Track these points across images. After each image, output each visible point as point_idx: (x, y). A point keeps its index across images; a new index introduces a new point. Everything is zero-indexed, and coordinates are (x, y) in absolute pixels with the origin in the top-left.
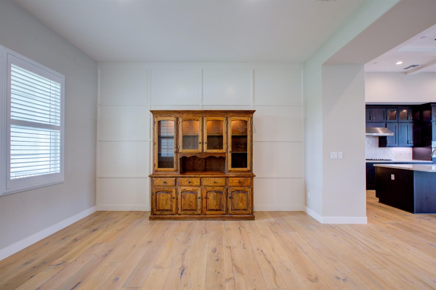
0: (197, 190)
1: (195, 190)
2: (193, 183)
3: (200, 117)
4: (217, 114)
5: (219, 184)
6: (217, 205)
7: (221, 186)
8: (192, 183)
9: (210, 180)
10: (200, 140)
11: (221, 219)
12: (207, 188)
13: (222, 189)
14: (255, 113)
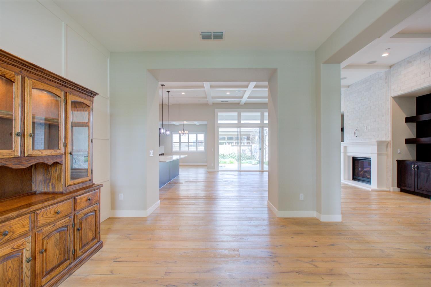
0: (22, 244)
1: (19, 246)
2: (13, 233)
3: (18, 74)
4: (50, 80)
5: (64, 214)
6: (60, 254)
7: (66, 216)
8: (11, 233)
9: (49, 211)
10: (17, 127)
11: (68, 276)
12: (44, 231)
13: (68, 221)
14: (96, 96)
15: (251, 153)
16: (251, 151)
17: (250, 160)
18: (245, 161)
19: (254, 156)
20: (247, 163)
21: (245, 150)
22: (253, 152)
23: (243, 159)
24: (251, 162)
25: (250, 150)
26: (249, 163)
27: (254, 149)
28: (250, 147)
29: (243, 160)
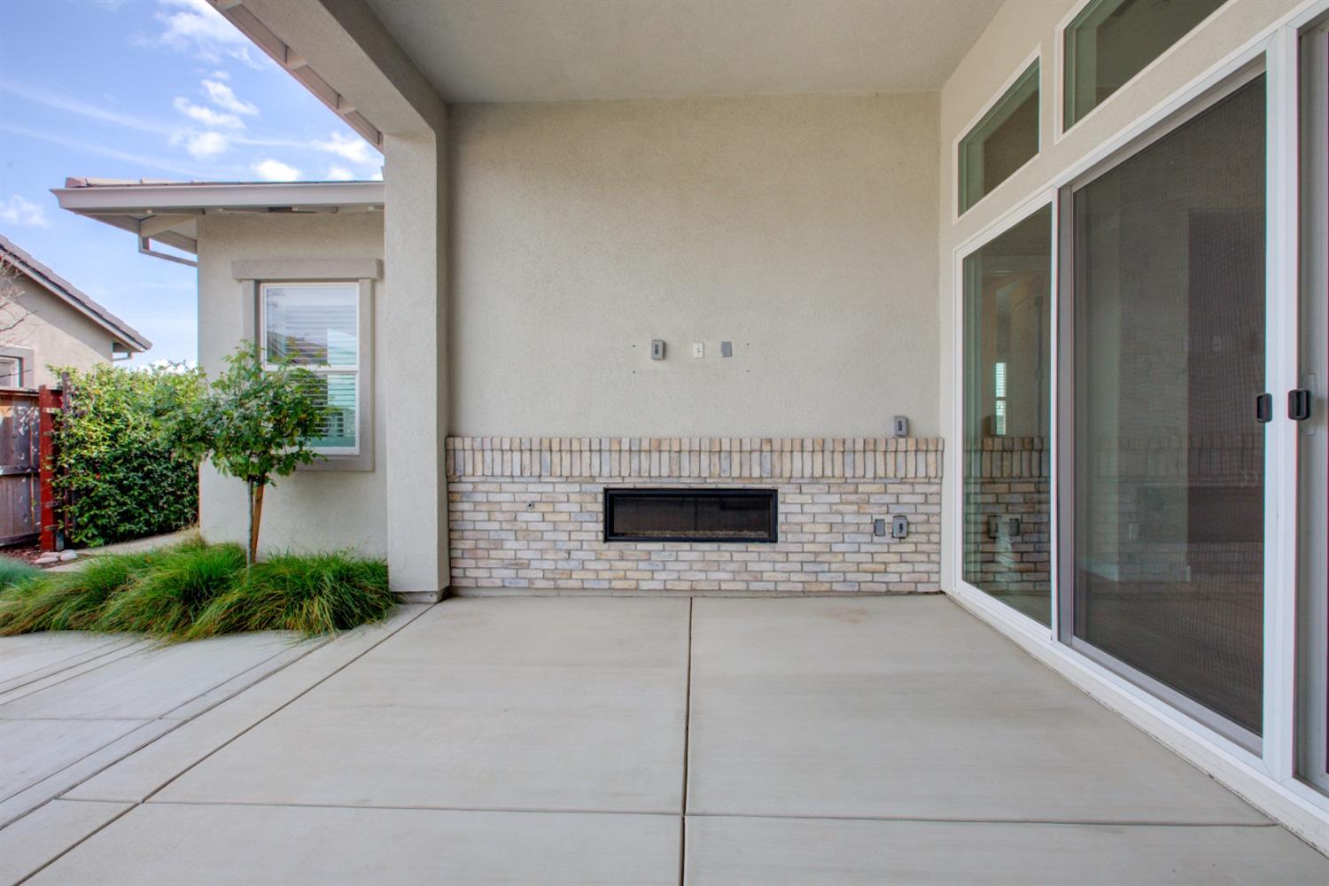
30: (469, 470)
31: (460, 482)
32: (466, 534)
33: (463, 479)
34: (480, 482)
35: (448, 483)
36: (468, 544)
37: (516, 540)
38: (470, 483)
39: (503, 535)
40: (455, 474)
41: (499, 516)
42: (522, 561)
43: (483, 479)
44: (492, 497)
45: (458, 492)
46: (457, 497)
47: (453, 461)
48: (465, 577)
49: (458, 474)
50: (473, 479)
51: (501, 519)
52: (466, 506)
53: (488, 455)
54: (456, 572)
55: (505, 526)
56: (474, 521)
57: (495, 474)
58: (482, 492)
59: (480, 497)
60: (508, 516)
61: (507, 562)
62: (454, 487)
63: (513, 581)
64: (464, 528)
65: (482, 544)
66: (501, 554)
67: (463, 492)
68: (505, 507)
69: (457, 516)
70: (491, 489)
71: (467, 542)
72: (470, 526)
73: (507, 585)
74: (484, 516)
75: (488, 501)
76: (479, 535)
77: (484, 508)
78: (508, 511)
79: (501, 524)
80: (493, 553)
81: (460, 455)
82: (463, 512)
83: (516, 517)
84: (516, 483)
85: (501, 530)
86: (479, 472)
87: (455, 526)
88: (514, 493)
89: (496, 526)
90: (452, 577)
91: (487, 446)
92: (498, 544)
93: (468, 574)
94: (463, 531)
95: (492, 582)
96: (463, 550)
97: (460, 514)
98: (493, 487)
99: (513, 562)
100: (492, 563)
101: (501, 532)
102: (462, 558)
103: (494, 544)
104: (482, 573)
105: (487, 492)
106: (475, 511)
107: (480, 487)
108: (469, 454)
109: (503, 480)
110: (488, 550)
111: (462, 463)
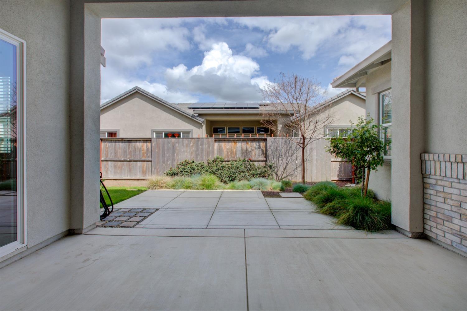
15: (265, 159)
16: (265, 154)
17: (261, 179)
18: (246, 182)
19: (270, 167)
20: (251, 187)
21: (249, 150)
22: (271, 157)
23: (242, 174)
24: (261, 184)
25: (262, 150)
26: (257, 187)
27: (272, 148)
28: (262, 144)
29: (240, 180)
30: (433, 172)
31: (429, 178)
32: (432, 207)
33: (431, 177)
34: (440, 180)
35: (423, 178)
36: (433, 214)
37: (460, 219)
38: (434, 179)
39: (453, 214)
40: (426, 173)
41: (450, 202)
42: (463, 234)
43: (441, 178)
44: (447, 190)
45: (428, 183)
46: (427, 186)
47: (425, 166)
48: (431, 231)
49: (427, 173)
50: (435, 177)
51: (451, 204)
52: (432, 192)
53: (443, 164)
54: (427, 227)
55: (454, 209)
56: (436, 201)
57: (447, 176)
58: (440, 185)
59: (440, 189)
60: (455, 203)
61: (454, 231)
62: (426, 180)
63: (458, 245)
64: (431, 204)
65: (440, 216)
66: (451, 226)
67: (430, 184)
68: (454, 197)
69: (427, 196)
70: (446, 185)
71: (432, 212)
72: (434, 203)
73: (454, 245)
74: (441, 200)
75: (444, 192)
76: (439, 210)
77: (442, 195)
78: (456, 200)
79: (451, 207)
80: (446, 223)
81: (428, 163)
82: (430, 194)
83: (460, 205)
84: (462, 183)
85: (451, 210)
86: (438, 174)
87: (427, 201)
88: (460, 189)
89: (448, 207)
90: (424, 228)
91: (441, 159)
92: (450, 219)
93: (432, 230)
94: (430, 205)
95: (445, 240)
96: (430, 215)
97: (429, 195)
98: (447, 184)
99: (458, 233)
100: (445, 229)
101: (451, 212)
102: (429, 220)
103: (447, 218)
104: (440, 233)
105: (444, 186)
106: (436, 195)
107: (440, 183)
108: (433, 163)
109: (452, 180)
110: (444, 220)
111: (429, 168)
